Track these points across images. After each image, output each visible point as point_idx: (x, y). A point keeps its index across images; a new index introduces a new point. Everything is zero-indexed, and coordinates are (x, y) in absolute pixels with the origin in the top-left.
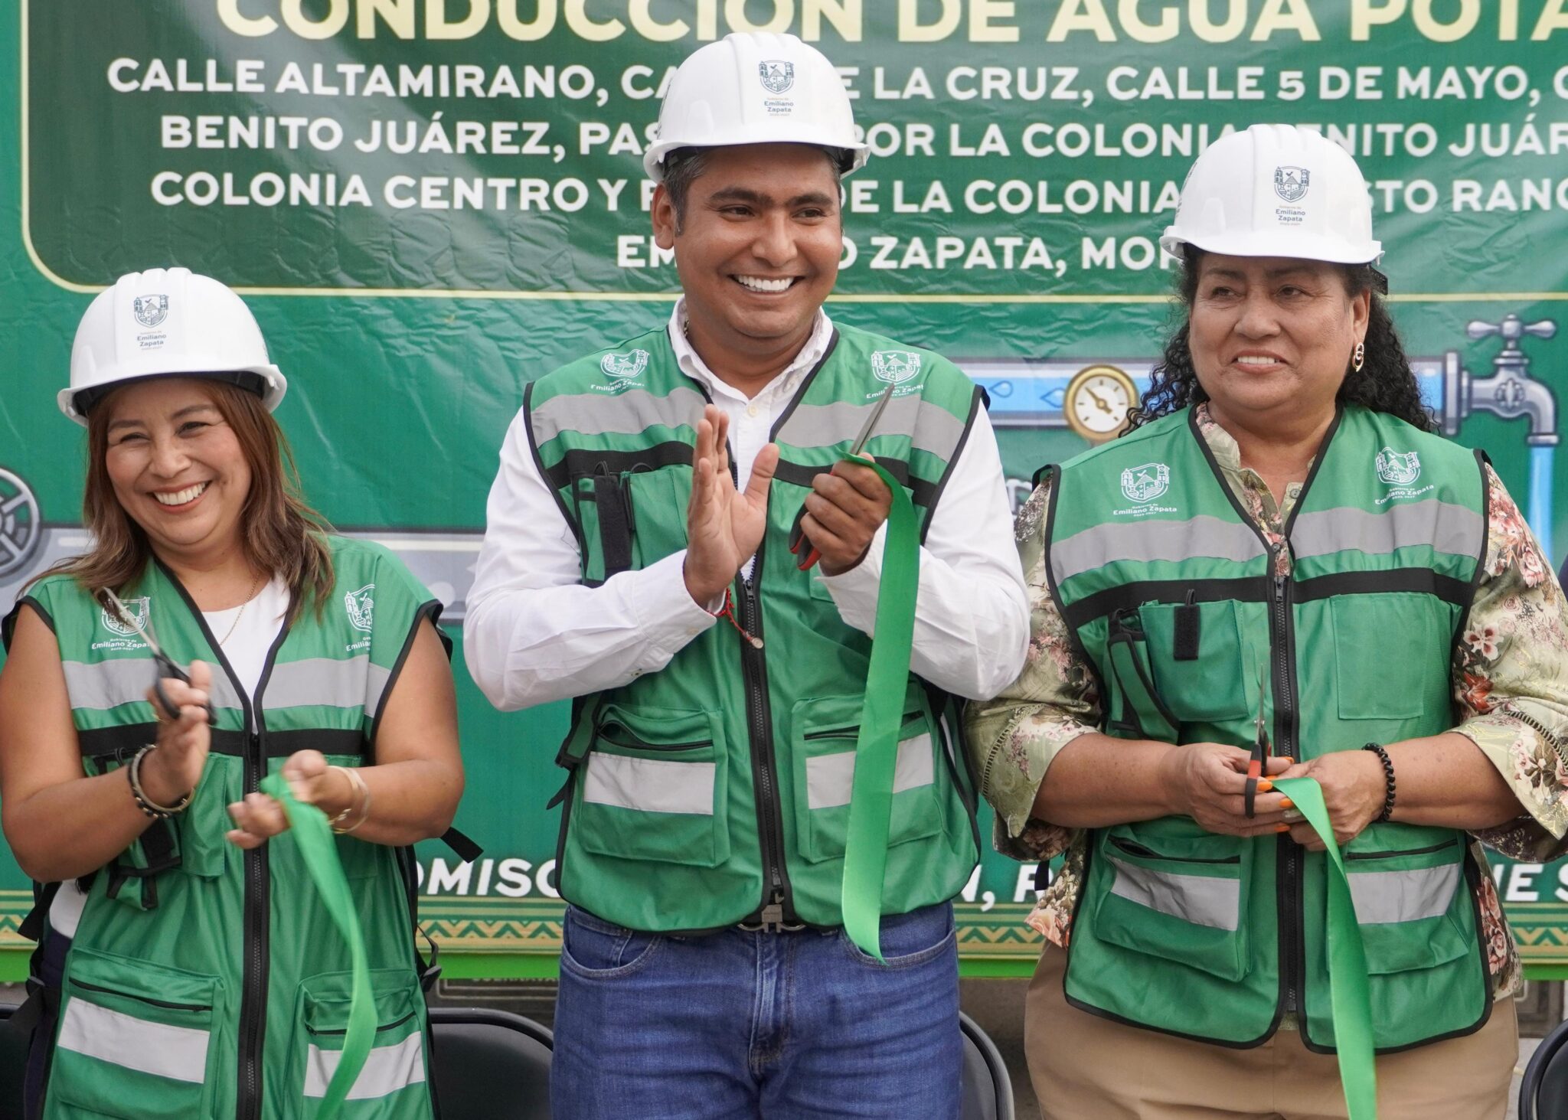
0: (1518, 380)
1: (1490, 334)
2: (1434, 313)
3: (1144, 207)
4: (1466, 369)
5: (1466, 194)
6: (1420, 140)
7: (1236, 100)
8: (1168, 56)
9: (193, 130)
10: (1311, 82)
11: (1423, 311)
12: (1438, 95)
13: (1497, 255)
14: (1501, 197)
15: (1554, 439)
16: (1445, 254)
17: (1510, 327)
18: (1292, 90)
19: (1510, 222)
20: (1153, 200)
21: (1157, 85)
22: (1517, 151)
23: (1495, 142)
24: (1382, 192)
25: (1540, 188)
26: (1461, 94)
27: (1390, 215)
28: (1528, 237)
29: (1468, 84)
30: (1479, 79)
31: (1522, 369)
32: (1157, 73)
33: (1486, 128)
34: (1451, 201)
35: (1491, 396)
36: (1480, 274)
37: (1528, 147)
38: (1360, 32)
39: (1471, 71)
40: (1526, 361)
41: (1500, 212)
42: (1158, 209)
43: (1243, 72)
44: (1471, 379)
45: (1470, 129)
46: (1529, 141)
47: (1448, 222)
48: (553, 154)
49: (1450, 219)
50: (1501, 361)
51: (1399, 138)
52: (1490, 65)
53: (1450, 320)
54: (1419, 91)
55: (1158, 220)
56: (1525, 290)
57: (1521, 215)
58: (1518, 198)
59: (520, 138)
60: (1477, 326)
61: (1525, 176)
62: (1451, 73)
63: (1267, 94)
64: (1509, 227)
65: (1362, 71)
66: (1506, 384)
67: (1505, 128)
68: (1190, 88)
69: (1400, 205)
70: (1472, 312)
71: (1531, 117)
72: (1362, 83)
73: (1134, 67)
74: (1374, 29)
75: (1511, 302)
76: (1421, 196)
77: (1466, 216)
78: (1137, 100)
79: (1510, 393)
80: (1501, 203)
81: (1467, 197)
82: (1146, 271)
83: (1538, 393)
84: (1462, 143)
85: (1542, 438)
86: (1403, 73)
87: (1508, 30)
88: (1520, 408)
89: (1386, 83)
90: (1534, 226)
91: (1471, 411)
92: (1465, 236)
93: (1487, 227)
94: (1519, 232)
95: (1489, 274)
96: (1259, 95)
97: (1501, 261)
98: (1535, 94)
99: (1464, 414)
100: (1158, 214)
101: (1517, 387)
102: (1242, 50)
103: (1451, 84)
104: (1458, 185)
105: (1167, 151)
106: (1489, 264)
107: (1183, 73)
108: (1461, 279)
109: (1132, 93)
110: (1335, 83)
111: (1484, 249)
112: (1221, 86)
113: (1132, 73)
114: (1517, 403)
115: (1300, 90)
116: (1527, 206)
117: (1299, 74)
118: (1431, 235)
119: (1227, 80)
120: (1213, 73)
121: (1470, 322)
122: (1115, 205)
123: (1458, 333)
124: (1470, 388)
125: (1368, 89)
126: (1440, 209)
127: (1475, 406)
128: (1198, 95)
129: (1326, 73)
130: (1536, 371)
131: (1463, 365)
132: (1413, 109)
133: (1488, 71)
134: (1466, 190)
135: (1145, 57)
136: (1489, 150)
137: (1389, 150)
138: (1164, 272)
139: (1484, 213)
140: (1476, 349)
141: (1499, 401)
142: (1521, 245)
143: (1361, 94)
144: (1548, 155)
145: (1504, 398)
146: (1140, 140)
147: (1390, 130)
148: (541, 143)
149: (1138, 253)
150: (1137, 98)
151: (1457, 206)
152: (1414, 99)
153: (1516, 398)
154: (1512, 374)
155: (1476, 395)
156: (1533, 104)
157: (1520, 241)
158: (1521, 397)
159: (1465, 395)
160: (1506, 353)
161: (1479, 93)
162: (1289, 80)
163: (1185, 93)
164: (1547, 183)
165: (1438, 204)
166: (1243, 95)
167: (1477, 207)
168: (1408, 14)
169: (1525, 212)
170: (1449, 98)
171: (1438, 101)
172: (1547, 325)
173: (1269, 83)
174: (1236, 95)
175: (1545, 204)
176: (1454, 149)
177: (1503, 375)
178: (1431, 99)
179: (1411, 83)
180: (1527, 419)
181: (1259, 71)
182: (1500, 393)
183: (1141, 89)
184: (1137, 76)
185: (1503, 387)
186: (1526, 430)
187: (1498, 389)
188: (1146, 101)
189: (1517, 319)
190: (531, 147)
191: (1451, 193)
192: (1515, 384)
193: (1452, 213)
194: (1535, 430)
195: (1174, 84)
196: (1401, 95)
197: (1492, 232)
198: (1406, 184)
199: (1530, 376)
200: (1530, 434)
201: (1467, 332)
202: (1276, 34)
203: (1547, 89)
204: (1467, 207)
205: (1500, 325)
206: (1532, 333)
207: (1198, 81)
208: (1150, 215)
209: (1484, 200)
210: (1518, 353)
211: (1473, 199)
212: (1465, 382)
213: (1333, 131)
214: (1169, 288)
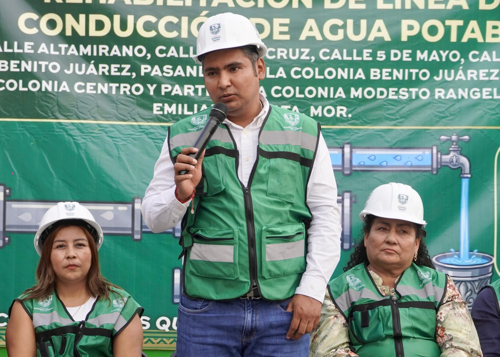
0: (457, 155)
1: (447, 140)
2: (428, 133)
3: (332, 96)
4: (440, 151)
5: (439, 93)
6: (424, 75)
7: (362, 61)
8: (340, 45)
9: (9, 65)
10: (388, 55)
11: (425, 132)
12: (430, 60)
13: (450, 113)
14: (451, 94)
15: (469, 176)
16: (432, 113)
17: (454, 138)
18: (381, 57)
19: (454, 103)
20: (335, 93)
21: (336, 55)
22: (456, 79)
23: (449, 76)
24: (411, 92)
25: (464, 91)
26: (438, 60)
27: (414, 100)
28: (460, 108)
29: (440, 56)
30: (444, 55)
31: (458, 152)
32: (336, 51)
33: (446, 71)
34: (434, 95)
35: (448, 161)
36: (444, 120)
37: (460, 78)
38: (404, 38)
39: (441, 52)
40: (460, 149)
41: (451, 99)
42: (336, 97)
43: (365, 51)
44: (441, 155)
45: (441, 71)
46: (460, 76)
47: (433, 102)
48: (132, 75)
49: (434, 101)
50: (451, 149)
51: (417, 74)
52: (448, 50)
53: (434, 135)
54: (424, 58)
55: (336, 100)
56: (459, 126)
57: (458, 100)
58: (457, 94)
59: (120, 70)
60: (443, 137)
61: (459, 88)
62: (434, 53)
63: (373, 59)
64: (454, 104)
65: (405, 51)
66: (453, 157)
67: (453, 71)
68: (347, 56)
69: (417, 97)
70: (441, 132)
71: (461, 68)
72: (405, 55)
73: (329, 49)
74: (409, 37)
75: (455, 129)
76: (424, 94)
77: (439, 100)
78: (329, 60)
79: (454, 160)
80: (451, 96)
81: (440, 94)
82: (332, 117)
83: (464, 160)
84: (438, 76)
85: (465, 175)
86: (419, 52)
87: (454, 38)
88: (458, 165)
89: (413, 55)
90: (463, 104)
91: (442, 166)
92: (439, 107)
93: (446, 104)
94: (457, 106)
95: (447, 120)
96: (371, 59)
97: (451, 115)
98: (463, 60)
99: (439, 167)
100: (336, 98)
101: (457, 158)
102: (364, 44)
103: (434, 56)
104: (437, 90)
105: (339, 77)
106: (447, 117)
107: (345, 51)
108: (438, 122)
109: (328, 58)
110: (396, 55)
111: (445, 112)
112: (358, 56)
113: (328, 51)
114: (457, 163)
115: (384, 57)
116: (460, 97)
117: (384, 52)
118: (428, 107)
119: (360, 54)
120: (355, 51)
121: (441, 136)
122: (322, 95)
123: (436, 139)
124: (441, 158)
125: (407, 57)
126: (431, 98)
127: (443, 164)
128: (350, 58)
129: (393, 52)
130: (463, 152)
131: (439, 150)
132: (422, 65)
133: (447, 52)
134: (439, 92)
135: (332, 46)
136: (447, 79)
137: (414, 78)
138: (338, 118)
139: (445, 99)
140: (443, 145)
141: (451, 162)
142: (458, 111)
143: (405, 59)
144: (467, 80)
145: (452, 162)
146: (330, 73)
147: (414, 71)
148: (128, 72)
149: (329, 111)
150: (330, 59)
151: (436, 97)
152: (422, 61)
153: (457, 162)
154: (455, 153)
155: (443, 160)
156: (462, 63)
157: (458, 109)
158: (458, 161)
159: (439, 160)
160: (453, 146)
161: (444, 59)
162: (380, 54)
163: (345, 58)
164: (466, 90)
165: (430, 96)
166: (365, 59)
167: (443, 97)
168: (420, 32)
169: (459, 99)
170: (434, 61)
171: (430, 62)
172: (466, 137)
173: (374, 55)
174: (363, 58)
175: (466, 97)
176: (435, 78)
177: (452, 154)
178: (428, 61)
179: (421, 56)
180: (460, 169)
181: (370, 51)
182: (451, 160)
183: (331, 56)
184: (330, 52)
185: (452, 158)
186: (460, 173)
187: (451, 158)
188: (332, 60)
189: (457, 135)
190: (124, 73)
191: (434, 93)
192: (456, 157)
193: (435, 99)
194: (463, 173)
195: (342, 55)
196: (418, 60)
197: (448, 106)
198: (419, 90)
199: (461, 154)
200: (461, 174)
201: (440, 139)
202: (376, 38)
203: (467, 58)
204: (440, 97)
205: (451, 137)
206: (462, 140)
207: (350, 54)
208: (333, 99)
209: (445, 95)
210: (457, 146)
211: (442, 95)
212: (439, 156)
213: (395, 71)
214: (340, 123)
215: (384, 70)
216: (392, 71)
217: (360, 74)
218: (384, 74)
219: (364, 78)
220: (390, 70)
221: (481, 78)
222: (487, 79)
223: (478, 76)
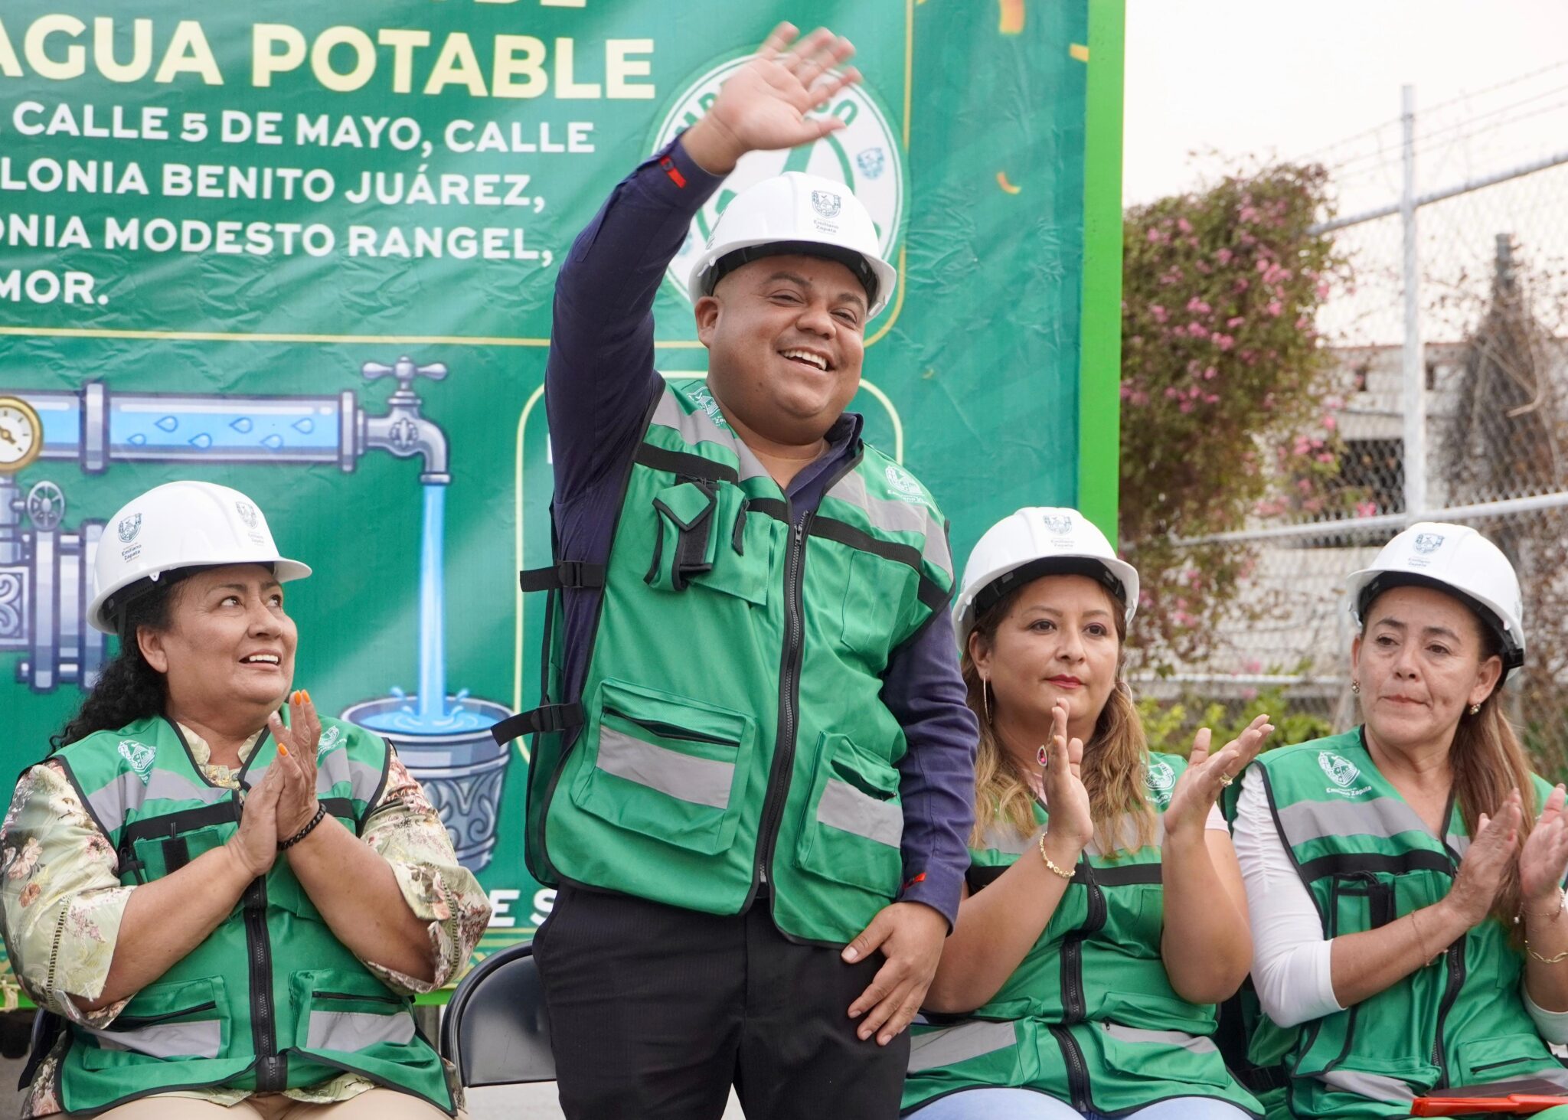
0: (411, 420)
1: (384, 375)
2: (330, 353)
3: (49, 242)
4: (361, 408)
5: (361, 240)
6: (318, 185)
7: (140, 140)
8: (75, 93)
10: (214, 124)
11: (321, 352)
12: (336, 143)
13: (390, 299)
14: (395, 244)
15: (445, 478)
16: (341, 296)
17: (403, 369)
18: (194, 131)
19: (403, 268)
20: (58, 234)
21: (62, 121)
22: (410, 200)
23: (389, 190)
24: (281, 234)
25: (431, 235)
26: (358, 143)
27: (288, 257)
28: (420, 283)
29: (364, 134)
30: (375, 129)
31: (415, 410)
32: (63, 110)
33: (381, 177)
34: (347, 246)
35: (385, 434)
36: (374, 318)
37: (421, 196)
38: (261, 78)
39: (367, 121)
40: (419, 402)
41: (394, 258)
42: (63, 243)
43: (148, 112)
44: (367, 417)
45: (366, 176)
46: (421, 190)
47: (344, 266)
49: (347, 263)
50: (395, 401)
51: (298, 183)
52: (385, 115)
53: (345, 361)
54: (318, 138)
55: (63, 254)
56: (417, 334)
57: (414, 262)
58: (411, 245)
60: (371, 367)
61: (417, 225)
62: (348, 122)
63: (170, 135)
64: (403, 273)
65: (263, 117)
66: (400, 423)
67: (399, 178)
68: (96, 125)
69: (298, 249)
70: (366, 352)
71: (423, 167)
72: (263, 128)
73: (40, 102)
74: (275, 76)
75: (404, 345)
76: (318, 240)
77: (361, 260)
78: (42, 135)
79: (404, 433)
80: (395, 250)
81: (362, 242)
82: (51, 304)
83: (430, 434)
84: (357, 190)
85: (435, 477)
86: (302, 120)
87: (402, 82)
88: (414, 447)
89: (286, 129)
90: (427, 272)
91: (367, 449)
92: (361, 280)
93: (380, 271)
94: (412, 277)
95: (383, 317)
96: (163, 135)
97: (395, 305)
98: (427, 146)
99: (360, 451)
100: (63, 249)
101: (411, 426)
102: (146, 91)
103: (347, 133)
104: (354, 230)
105: (72, 187)
106: (383, 308)
107: (88, 111)
108: (356, 322)
109: (38, 129)
110: (237, 127)
111: (379, 293)
112: (126, 125)
113: (39, 108)
114: (411, 443)
115: (203, 132)
116: (419, 253)
117: (202, 117)
118: (329, 278)
119: (132, 120)
120: (118, 112)
121: (365, 363)
122: (21, 238)
123: (353, 373)
124: (365, 426)
125: (268, 134)
126: (336, 253)
127: (371, 444)
128: (103, 133)
129: (228, 116)
130: (429, 411)
131: (359, 404)
132: (311, 156)
133: (384, 121)
134: (361, 236)
135: (52, 93)
136: (383, 198)
137: (288, 194)
138: (69, 306)
139: (379, 258)
140: (371, 389)
141: (393, 439)
142: (413, 291)
143: (262, 139)
144: (439, 205)
145: (398, 437)
146: (45, 175)
147: (289, 174)
149: (42, 286)
150: (43, 133)
151: (353, 251)
152: (312, 146)
153: (410, 437)
154: (406, 414)
155: (371, 433)
156: (425, 155)
157: (413, 287)
158: (414, 436)
159: (360, 433)
160: (399, 394)
161: (374, 143)
162: (192, 122)
163: (90, 131)
164: (438, 232)
165: (335, 248)
166: (148, 134)
167: (372, 252)
168: (307, 63)
169: (417, 259)
170: (346, 146)
171: (336, 148)
172: (438, 368)
173: (172, 124)
174: (140, 134)
175: (437, 252)
176: (350, 195)
177: (397, 415)
178: (329, 147)
179: (310, 130)
180: (420, 458)
181: (163, 112)
182: (394, 432)
183: (47, 124)
184: (44, 112)
185: (397, 426)
186: (419, 469)
187: (392, 429)
188: (51, 137)
189: (410, 361)
191: (347, 239)
192: (408, 423)
193: (348, 257)
194: (428, 469)
195: (79, 122)
196: (300, 141)
197: (386, 277)
198: (304, 228)
199: (423, 416)
200: (424, 472)
201: (362, 373)
202: (180, 76)
203: (439, 141)
204: (362, 253)
205: (393, 366)
206: (425, 375)
207: (103, 119)
208: (55, 249)
209: (378, 246)
210: (410, 394)
211: (368, 245)
212: (360, 420)
213: (235, 173)
214: (74, 322)
215: (203, 170)
216: (226, 172)
217: (133, 179)
218: (203, 180)
219: (144, 190)
220: (219, 170)
221: (480, 200)
222: (495, 201)
223: (470, 193)
